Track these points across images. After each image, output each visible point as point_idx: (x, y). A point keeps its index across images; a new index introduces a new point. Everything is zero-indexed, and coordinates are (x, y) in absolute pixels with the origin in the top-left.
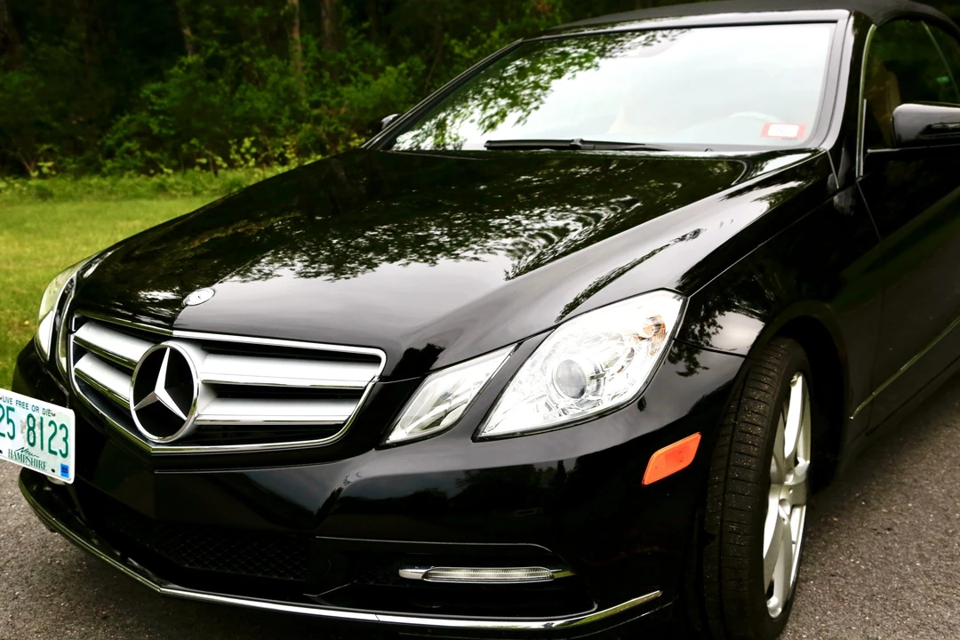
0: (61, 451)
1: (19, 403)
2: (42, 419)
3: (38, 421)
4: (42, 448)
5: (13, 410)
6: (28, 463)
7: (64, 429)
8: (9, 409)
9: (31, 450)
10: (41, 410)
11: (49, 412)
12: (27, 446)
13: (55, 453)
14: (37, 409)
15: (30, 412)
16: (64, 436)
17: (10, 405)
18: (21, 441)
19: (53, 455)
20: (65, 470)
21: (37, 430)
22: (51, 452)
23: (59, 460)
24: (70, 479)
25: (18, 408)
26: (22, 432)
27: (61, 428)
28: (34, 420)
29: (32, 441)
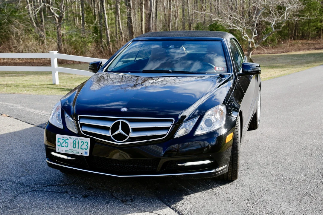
0: (85, 148)
1: (71, 138)
2: (79, 141)
3: (77, 142)
4: (78, 148)
5: (68, 140)
6: (73, 153)
7: (86, 143)
8: (66, 140)
9: (74, 149)
10: (78, 139)
11: (81, 139)
12: (72, 148)
13: (83, 149)
14: (77, 139)
15: (74, 140)
16: (87, 144)
17: (66, 139)
18: (70, 147)
19: (82, 150)
20: (86, 153)
21: (77, 144)
22: (81, 149)
23: (85, 150)
24: (88, 155)
25: (69, 139)
26: (71, 145)
27: (85, 143)
28: (76, 142)
29: (74, 147)
